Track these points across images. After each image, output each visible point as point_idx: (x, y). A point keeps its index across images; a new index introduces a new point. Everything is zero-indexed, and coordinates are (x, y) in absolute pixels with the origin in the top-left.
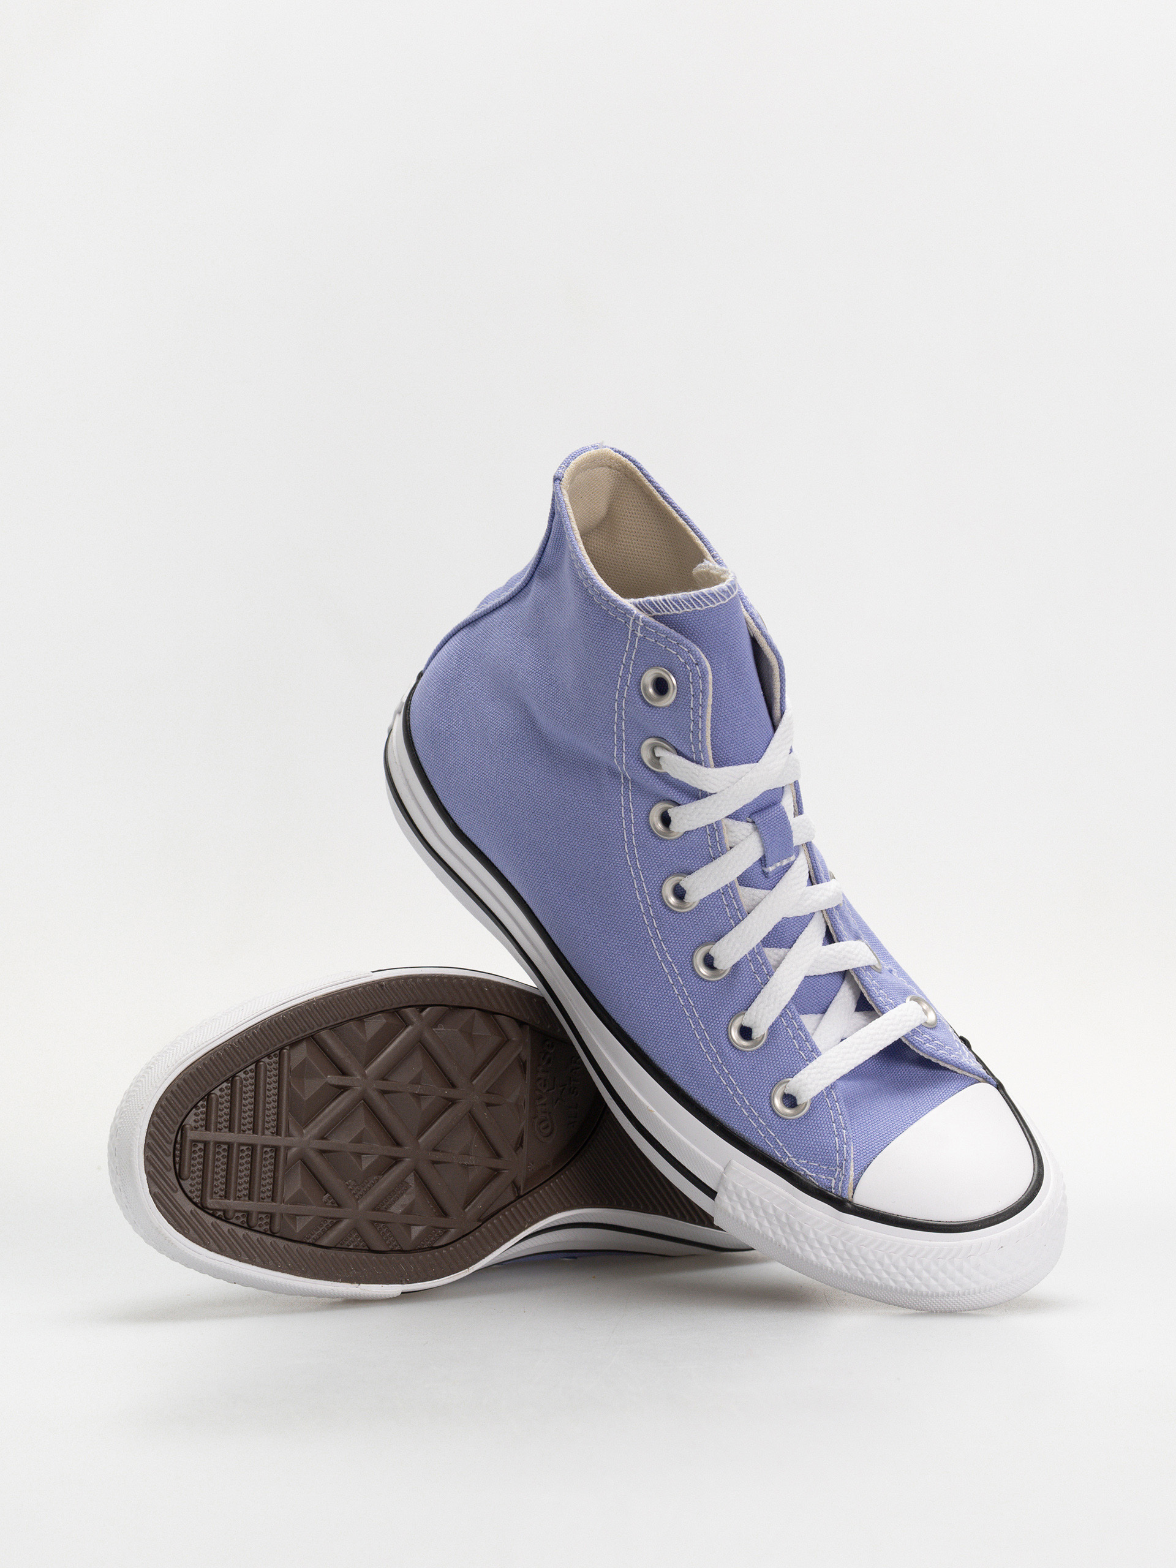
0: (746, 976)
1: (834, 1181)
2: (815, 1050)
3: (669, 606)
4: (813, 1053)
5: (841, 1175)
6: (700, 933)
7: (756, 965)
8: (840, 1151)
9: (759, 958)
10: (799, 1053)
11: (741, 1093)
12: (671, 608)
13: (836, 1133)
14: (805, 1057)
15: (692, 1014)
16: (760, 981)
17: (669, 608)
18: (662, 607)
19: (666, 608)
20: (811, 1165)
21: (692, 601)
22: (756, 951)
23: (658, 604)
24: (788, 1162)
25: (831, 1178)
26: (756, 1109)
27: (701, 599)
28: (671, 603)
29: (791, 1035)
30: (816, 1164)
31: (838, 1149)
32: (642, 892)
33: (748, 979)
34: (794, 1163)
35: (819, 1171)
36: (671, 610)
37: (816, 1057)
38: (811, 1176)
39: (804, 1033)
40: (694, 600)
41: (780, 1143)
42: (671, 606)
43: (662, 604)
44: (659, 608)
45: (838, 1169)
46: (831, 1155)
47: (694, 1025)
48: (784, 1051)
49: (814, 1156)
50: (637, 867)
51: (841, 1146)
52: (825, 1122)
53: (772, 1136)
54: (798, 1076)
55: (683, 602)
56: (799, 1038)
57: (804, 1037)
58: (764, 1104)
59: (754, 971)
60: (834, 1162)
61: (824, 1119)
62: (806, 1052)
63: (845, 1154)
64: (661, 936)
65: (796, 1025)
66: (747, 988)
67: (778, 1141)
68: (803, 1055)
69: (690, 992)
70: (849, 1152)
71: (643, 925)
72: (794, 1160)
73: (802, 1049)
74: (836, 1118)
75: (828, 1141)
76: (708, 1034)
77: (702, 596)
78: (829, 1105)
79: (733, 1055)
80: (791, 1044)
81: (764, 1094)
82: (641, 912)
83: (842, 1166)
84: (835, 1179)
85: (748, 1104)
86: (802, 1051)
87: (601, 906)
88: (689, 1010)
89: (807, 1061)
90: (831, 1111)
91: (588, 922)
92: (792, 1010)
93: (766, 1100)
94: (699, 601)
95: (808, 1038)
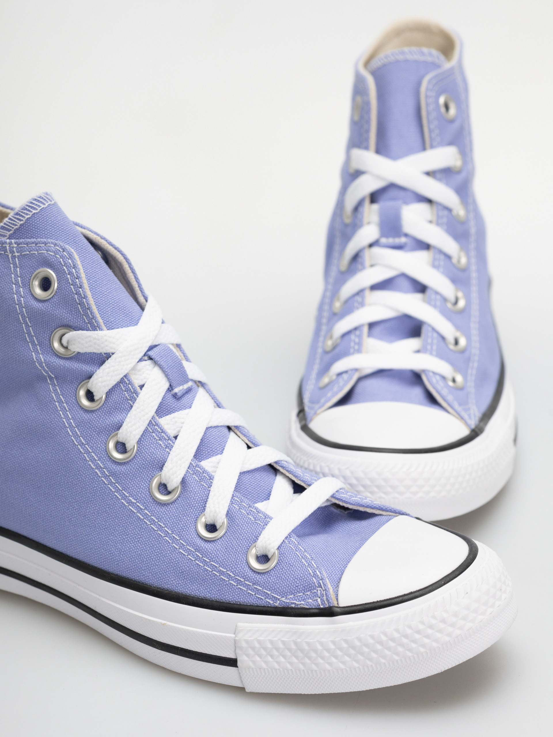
0: (195, 486)
1: (319, 600)
2: (267, 517)
3: (14, 221)
4: (266, 519)
5: (323, 592)
6: (148, 470)
7: (198, 475)
8: (315, 576)
9: (199, 469)
10: (256, 523)
11: (225, 570)
12: (16, 222)
13: (307, 565)
14: (261, 524)
15: (166, 533)
16: (206, 486)
17: (15, 223)
18: (11, 225)
19: (14, 224)
20: (297, 596)
21: (27, 208)
22: (195, 465)
23: (7, 225)
24: (279, 603)
25: (316, 598)
26: (240, 576)
27: (34, 204)
28: (15, 218)
29: (245, 513)
30: (301, 594)
31: (312, 575)
32: (93, 460)
33: (196, 487)
34: (284, 602)
35: (306, 598)
36: (17, 224)
37: (270, 520)
38: (300, 604)
39: (254, 508)
40: (29, 206)
41: (268, 592)
42: (16, 220)
43: (9, 222)
44: (9, 228)
45: (319, 589)
46: (309, 580)
47: (170, 540)
48: (244, 526)
49: (296, 588)
50: (83, 443)
51: (314, 571)
52: (295, 561)
53: (260, 590)
54: (261, 538)
55: (22, 212)
56: (252, 513)
57: (255, 511)
58: (245, 569)
59: (199, 480)
60: (313, 585)
61: (294, 559)
62: (261, 520)
63: (319, 575)
64: (120, 486)
65: (246, 505)
66: (198, 495)
67: (266, 591)
68: (259, 522)
69: (158, 518)
70: (321, 572)
71: (105, 485)
72: (283, 599)
73: (257, 519)
74: (302, 555)
75: (303, 572)
76: (183, 541)
77: (34, 200)
78: (293, 548)
79: (208, 546)
80: (247, 519)
81: (242, 562)
82: (99, 476)
83: (321, 585)
84: (319, 598)
85: (233, 575)
86: (257, 520)
87: (71, 490)
88: (162, 531)
89: (264, 526)
90: (296, 552)
91: (67, 509)
92: (239, 496)
93: (245, 566)
94: (33, 206)
95: (258, 510)
